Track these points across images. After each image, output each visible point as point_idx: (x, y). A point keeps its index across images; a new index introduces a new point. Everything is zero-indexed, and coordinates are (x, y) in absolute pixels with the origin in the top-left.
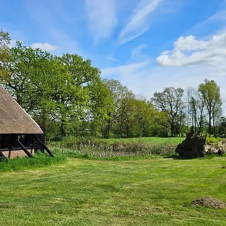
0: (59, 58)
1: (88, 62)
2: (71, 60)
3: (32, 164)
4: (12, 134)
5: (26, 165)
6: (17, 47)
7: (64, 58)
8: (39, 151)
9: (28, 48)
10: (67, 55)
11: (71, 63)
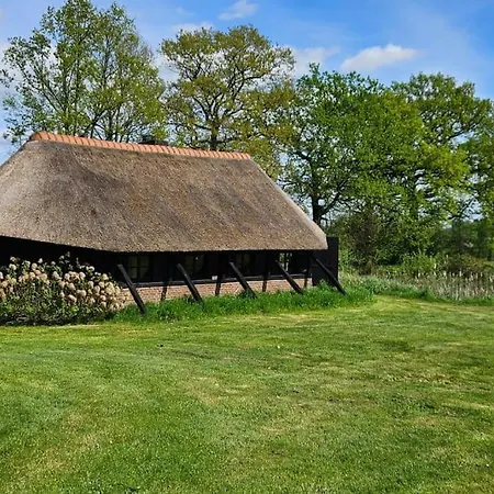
0: (403, 87)
1: (468, 87)
2: (429, 88)
3: (298, 303)
4: (265, 250)
5: (286, 305)
6: (310, 75)
7: (412, 84)
8: (323, 282)
9: (332, 74)
10: (420, 78)
11: (428, 94)
